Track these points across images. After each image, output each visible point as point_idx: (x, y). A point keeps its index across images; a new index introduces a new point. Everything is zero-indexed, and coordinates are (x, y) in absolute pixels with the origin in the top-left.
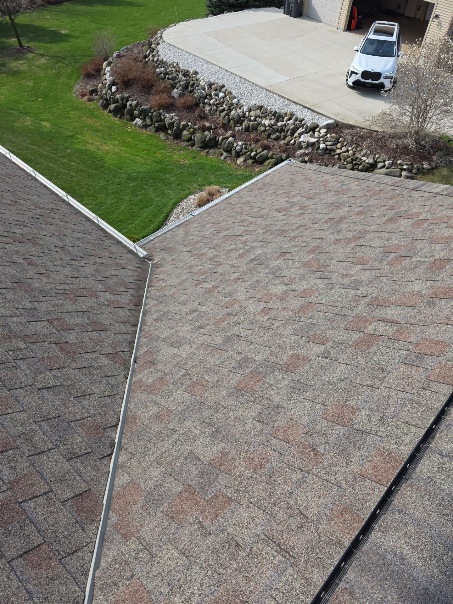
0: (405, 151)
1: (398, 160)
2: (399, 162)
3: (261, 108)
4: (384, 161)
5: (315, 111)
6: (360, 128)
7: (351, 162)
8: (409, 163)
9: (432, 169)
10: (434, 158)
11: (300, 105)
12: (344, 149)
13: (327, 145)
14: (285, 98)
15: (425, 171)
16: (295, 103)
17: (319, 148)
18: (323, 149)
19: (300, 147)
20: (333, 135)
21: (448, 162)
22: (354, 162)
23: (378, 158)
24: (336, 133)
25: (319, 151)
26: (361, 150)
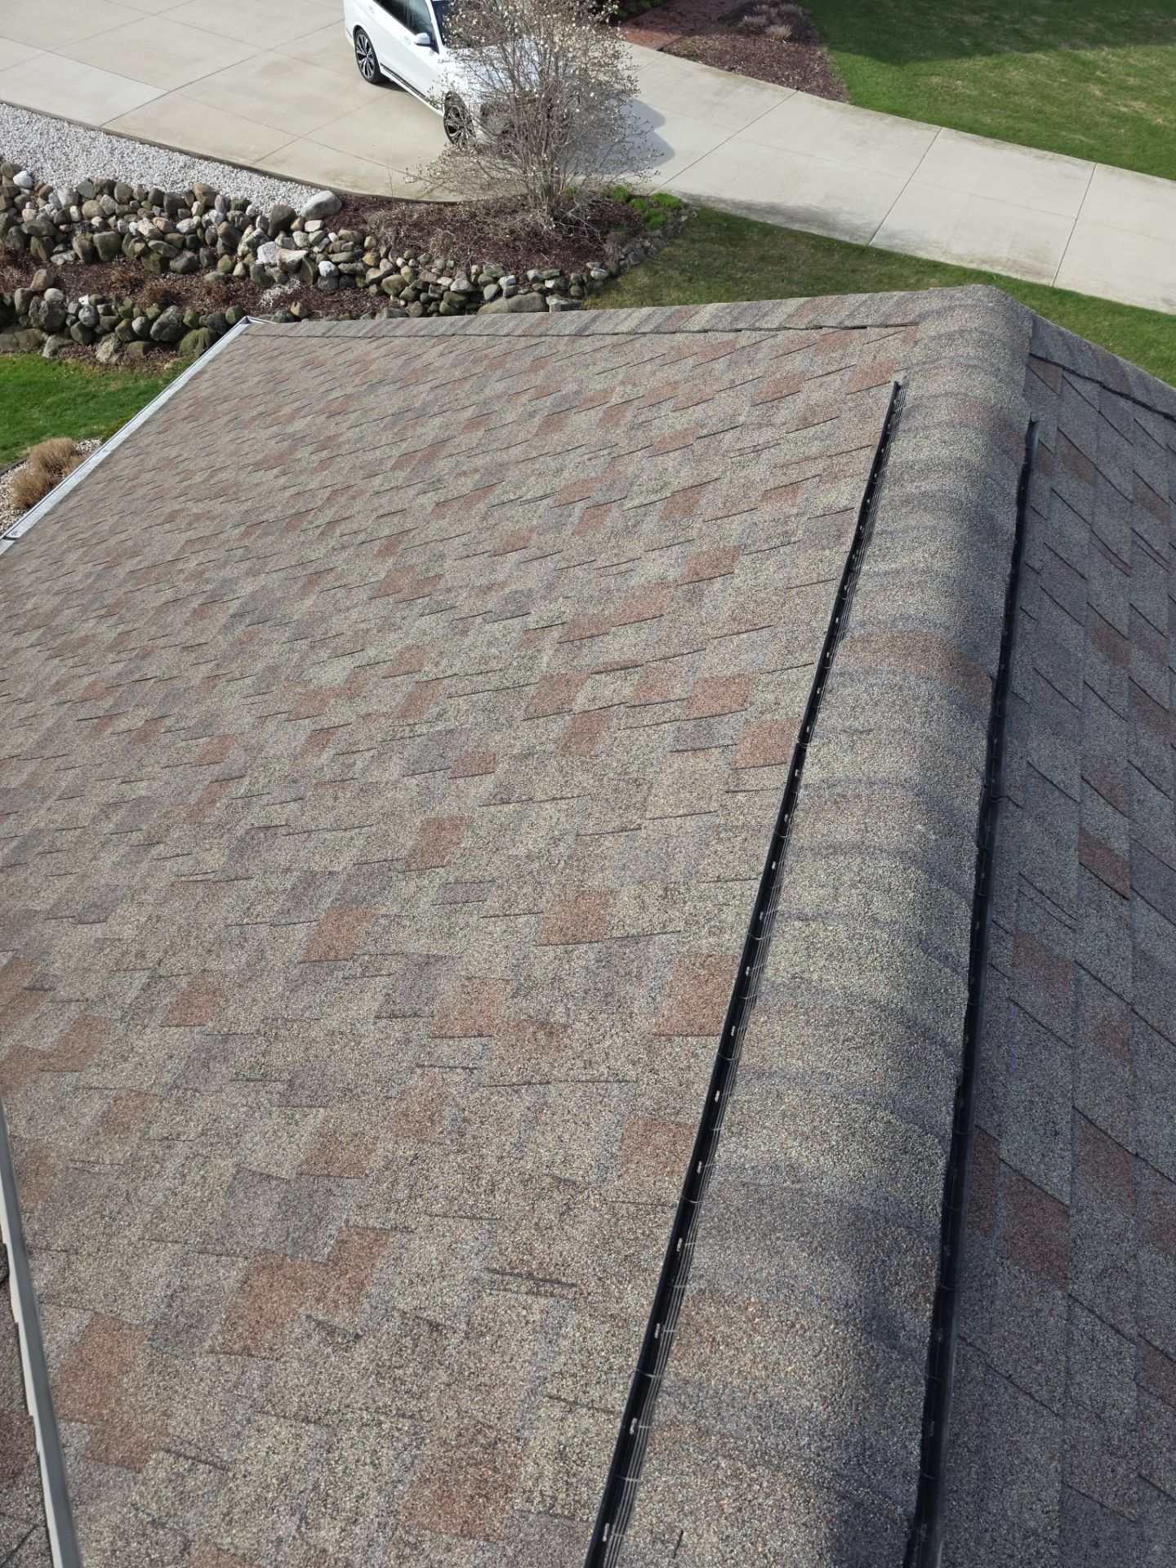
0: (536, 243)
1: (525, 271)
2: (531, 274)
3: (109, 187)
4: (496, 280)
5: (271, 176)
6: (408, 202)
7: (416, 298)
8: (556, 272)
9: (613, 276)
10: (608, 248)
11: (221, 162)
12: (385, 266)
13: (337, 264)
14: (173, 150)
15: (598, 284)
16: (207, 158)
17: (317, 274)
18: (330, 274)
19: (268, 282)
20: (342, 232)
21: (641, 253)
22: (423, 296)
23: (478, 274)
24: (348, 226)
25: (322, 284)
26: (430, 261)
